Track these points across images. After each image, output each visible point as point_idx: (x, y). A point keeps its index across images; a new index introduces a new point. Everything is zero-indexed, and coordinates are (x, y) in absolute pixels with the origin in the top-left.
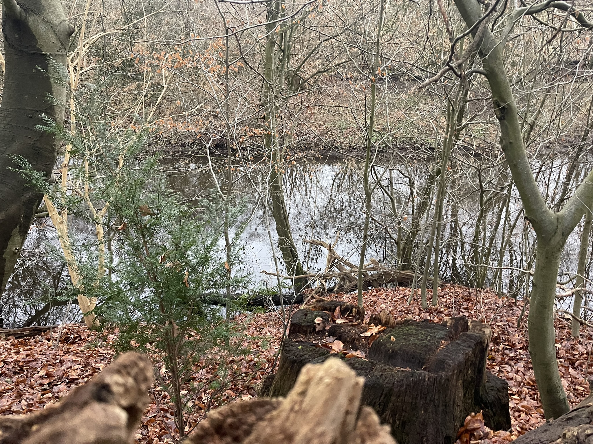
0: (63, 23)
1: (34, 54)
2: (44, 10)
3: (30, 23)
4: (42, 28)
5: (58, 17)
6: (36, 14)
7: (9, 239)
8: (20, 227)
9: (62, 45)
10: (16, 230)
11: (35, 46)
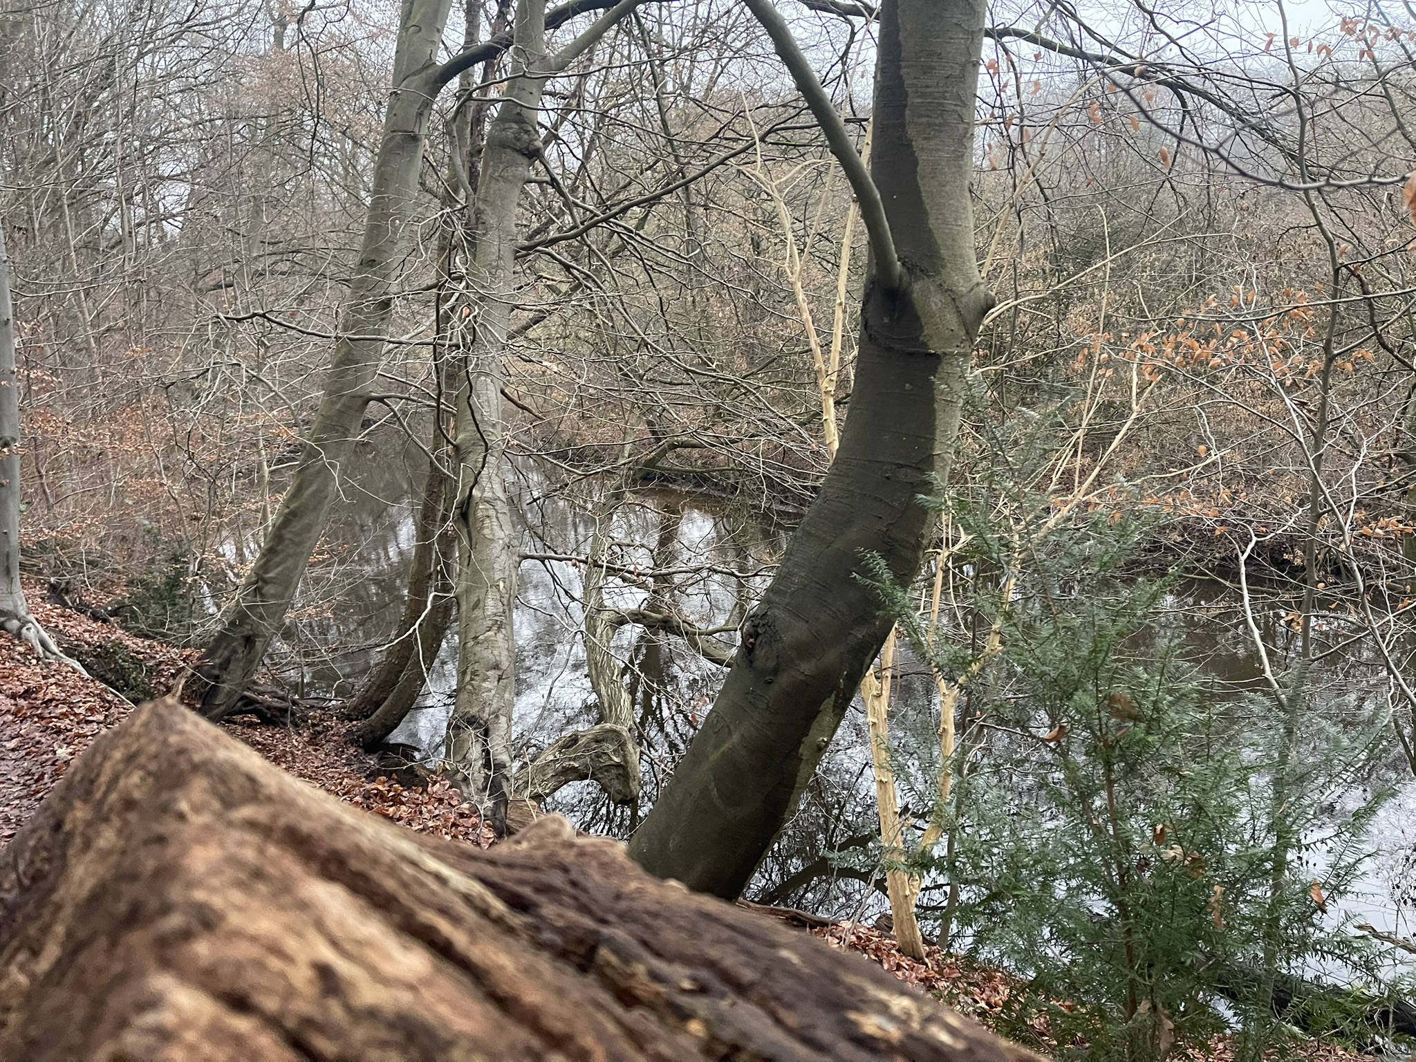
0: (976, 289)
1: (911, 354)
2: (944, 267)
3: (915, 295)
4: (936, 301)
5: (967, 278)
6: (929, 276)
7: (814, 718)
8: (837, 696)
9: (967, 333)
10: (829, 703)
11: (917, 338)
